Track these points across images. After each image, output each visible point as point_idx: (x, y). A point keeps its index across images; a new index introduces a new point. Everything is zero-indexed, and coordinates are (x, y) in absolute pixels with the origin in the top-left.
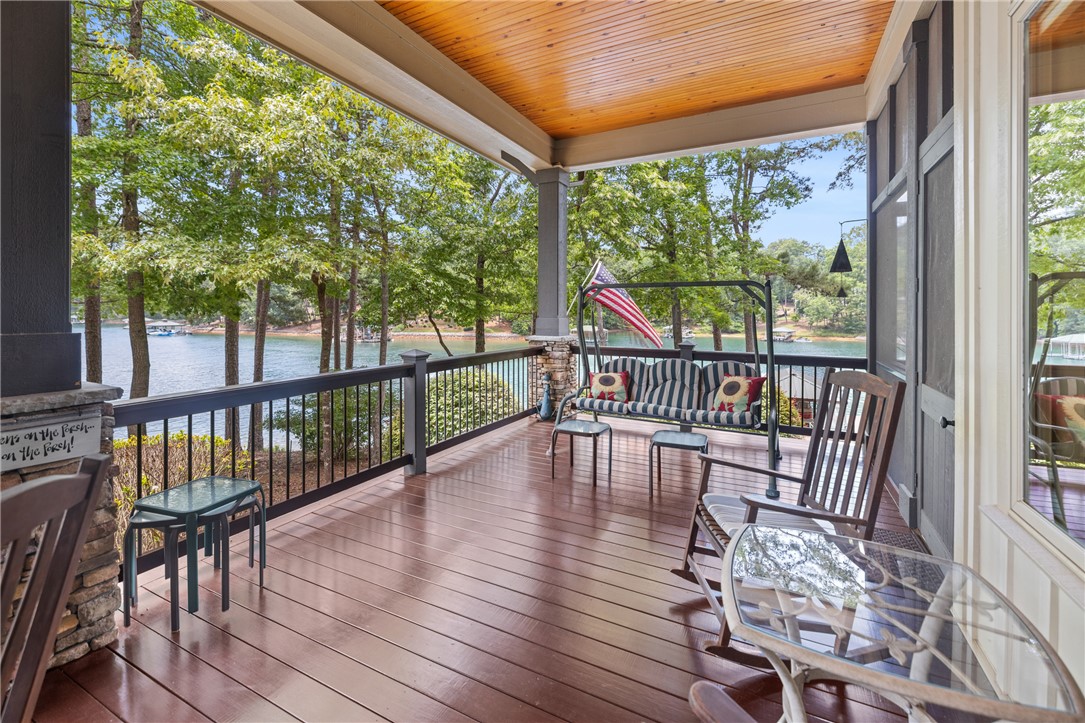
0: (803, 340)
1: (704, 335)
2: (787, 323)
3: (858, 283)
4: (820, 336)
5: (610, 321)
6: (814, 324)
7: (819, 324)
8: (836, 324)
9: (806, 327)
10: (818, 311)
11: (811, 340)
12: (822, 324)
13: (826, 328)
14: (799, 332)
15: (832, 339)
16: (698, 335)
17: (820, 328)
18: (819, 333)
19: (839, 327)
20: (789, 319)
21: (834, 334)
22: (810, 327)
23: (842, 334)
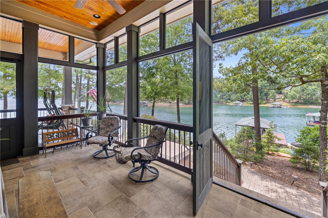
0: (285, 107)
1: (248, 105)
2: (280, 101)
3: (309, 87)
4: (293, 105)
5: (216, 100)
6: (291, 101)
7: (293, 101)
8: (300, 101)
9: (288, 102)
10: (292, 97)
11: (289, 107)
12: (294, 101)
13: (296, 103)
14: (285, 104)
15: (298, 106)
16: (246, 105)
17: (294, 102)
18: (293, 104)
19: (301, 102)
20: (281, 99)
21: (299, 105)
22: (289, 102)
23: (302, 105)
